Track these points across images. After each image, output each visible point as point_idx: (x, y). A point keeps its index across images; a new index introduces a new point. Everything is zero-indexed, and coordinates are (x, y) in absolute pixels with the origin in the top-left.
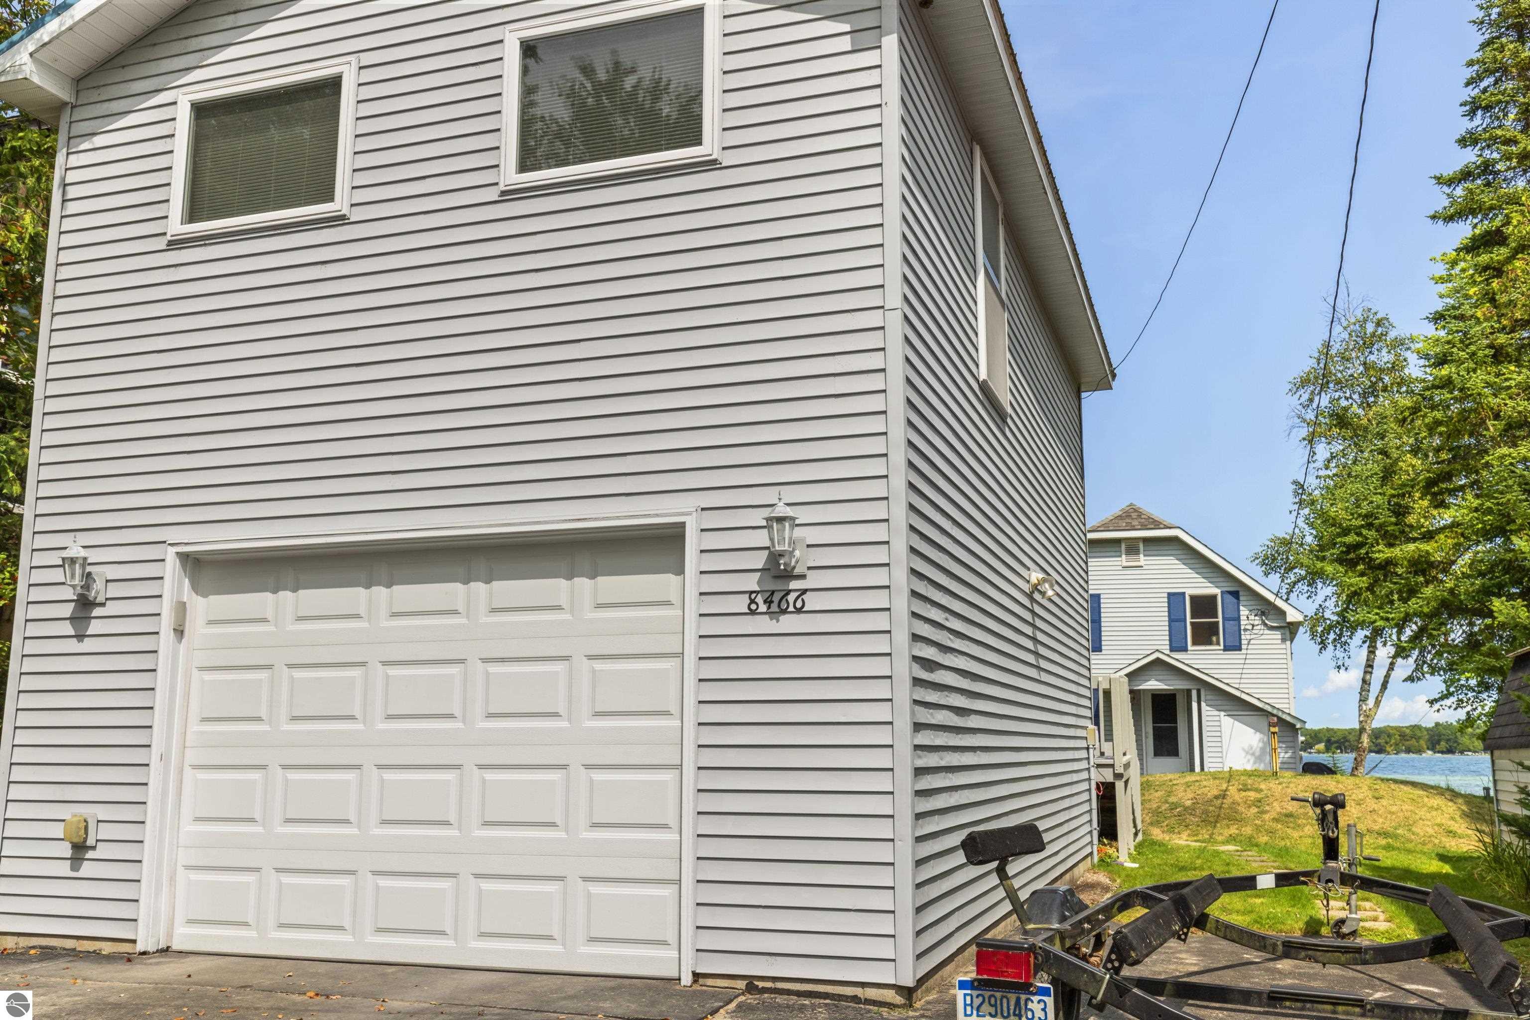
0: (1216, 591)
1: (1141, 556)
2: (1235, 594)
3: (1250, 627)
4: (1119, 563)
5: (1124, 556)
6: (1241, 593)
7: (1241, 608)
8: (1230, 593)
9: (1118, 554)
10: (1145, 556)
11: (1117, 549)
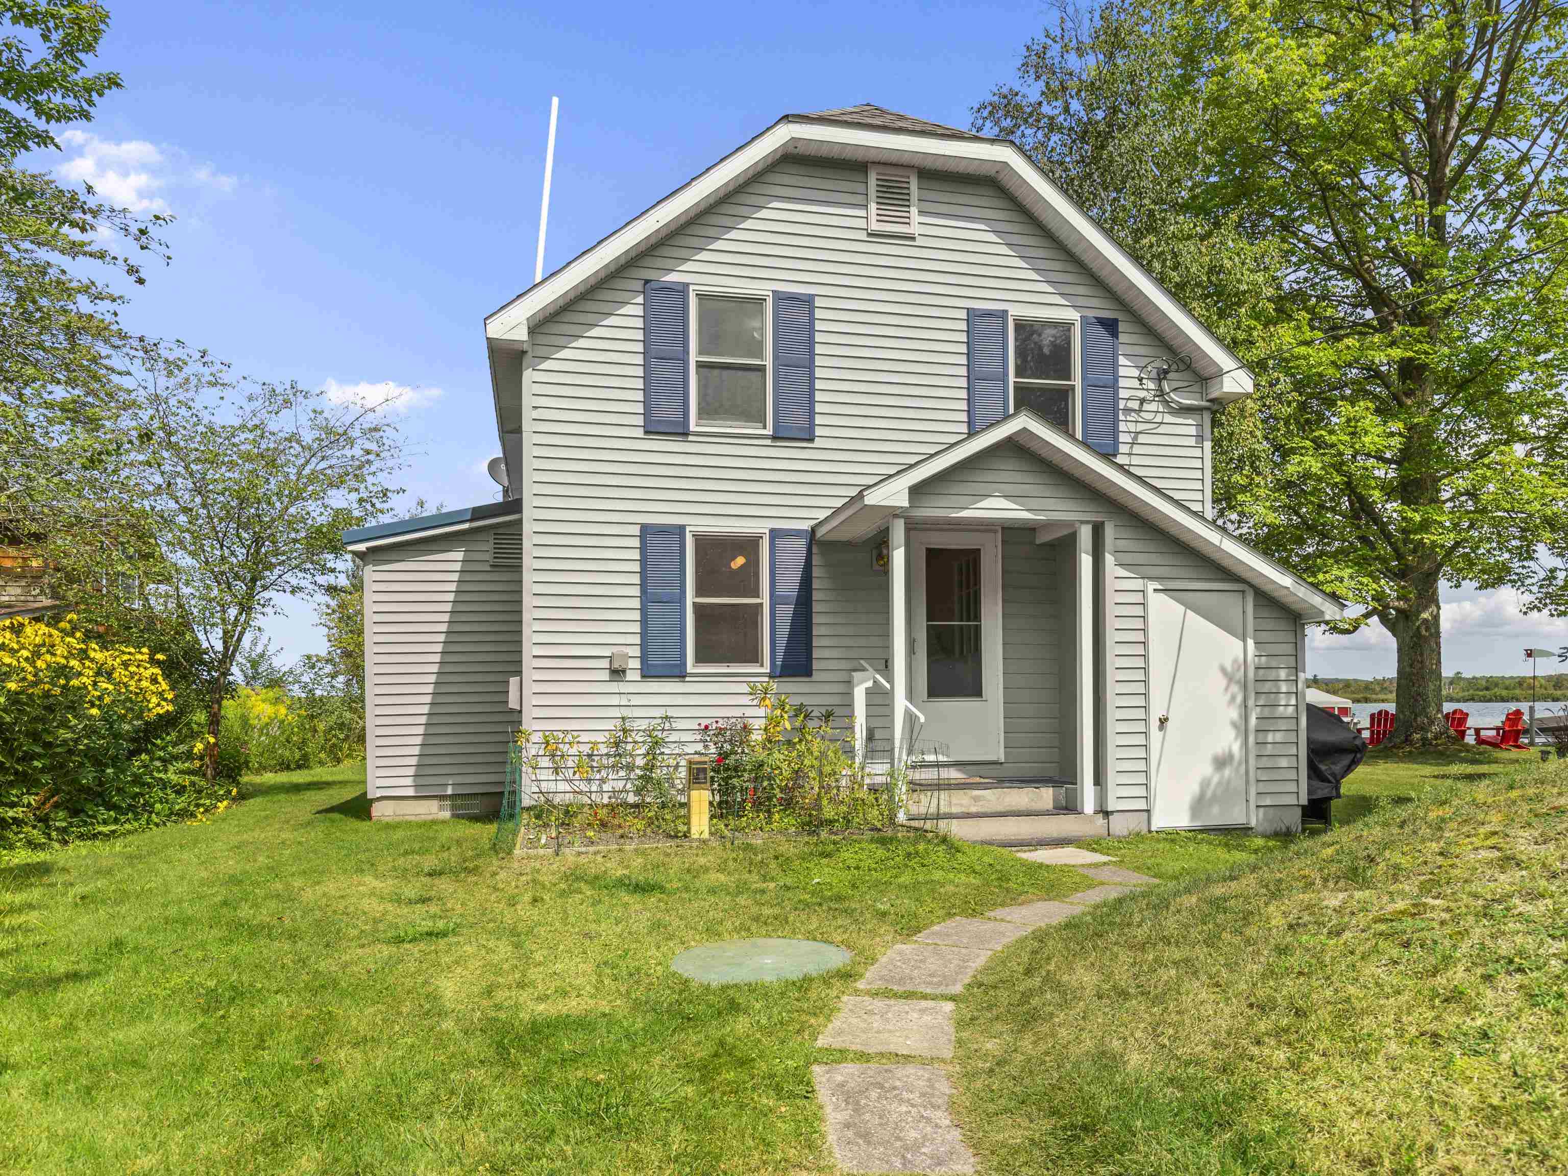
0: (1073, 315)
1: (914, 210)
2: (1110, 326)
3: (1135, 405)
4: (862, 223)
5: (873, 207)
6: (1122, 327)
7: (1122, 360)
8: (1101, 322)
9: (859, 199)
10: (921, 213)
11: (860, 188)
